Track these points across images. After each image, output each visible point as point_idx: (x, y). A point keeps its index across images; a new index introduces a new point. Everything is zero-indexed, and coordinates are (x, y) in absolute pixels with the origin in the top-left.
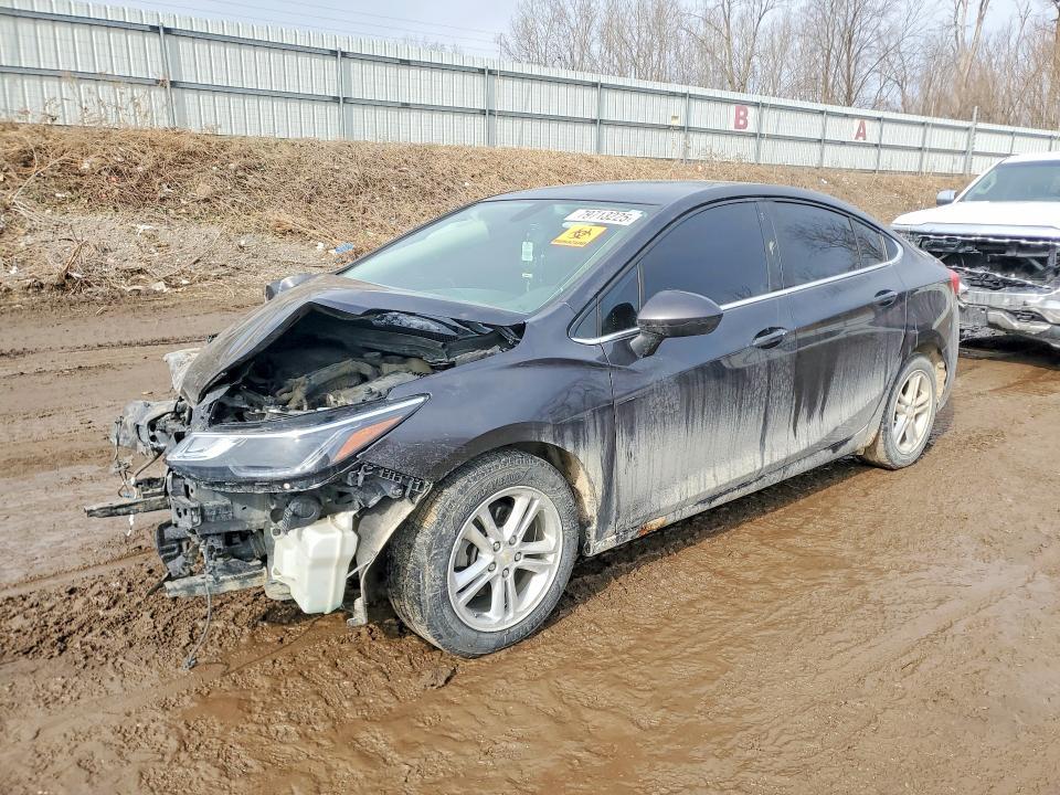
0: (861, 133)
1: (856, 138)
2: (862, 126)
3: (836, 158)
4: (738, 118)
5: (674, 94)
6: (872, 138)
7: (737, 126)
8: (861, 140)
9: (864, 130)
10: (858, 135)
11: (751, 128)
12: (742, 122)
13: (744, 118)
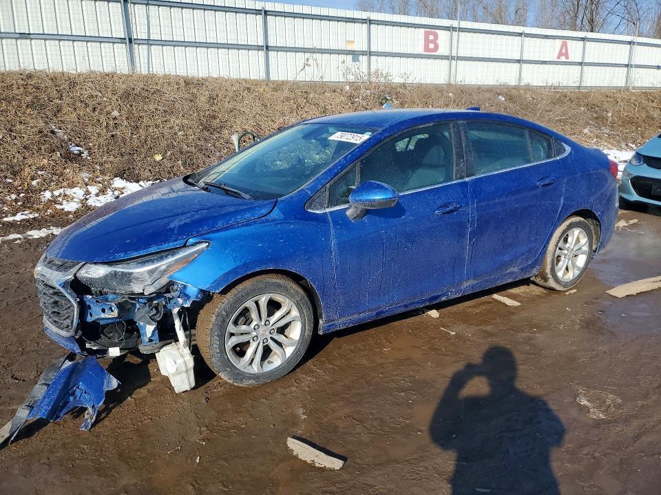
0: (564, 52)
1: (559, 57)
2: (564, 45)
3: (536, 77)
4: (427, 41)
5: (353, 20)
6: (575, 56)
7: (427, 48)
8: (563, 59)
9: (567, 51)
10: (560, 54)
11: (443, 50)
12: (431, 46)
13: (434, 42)
